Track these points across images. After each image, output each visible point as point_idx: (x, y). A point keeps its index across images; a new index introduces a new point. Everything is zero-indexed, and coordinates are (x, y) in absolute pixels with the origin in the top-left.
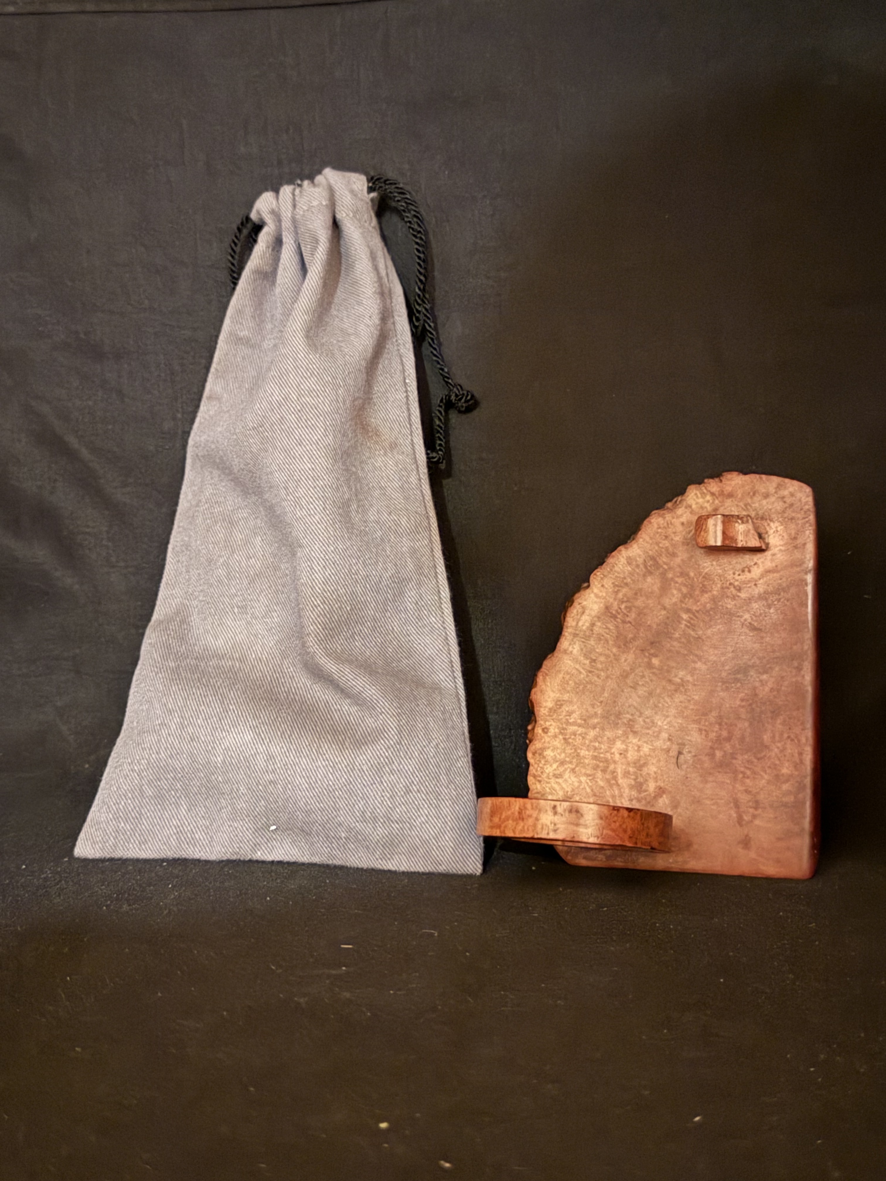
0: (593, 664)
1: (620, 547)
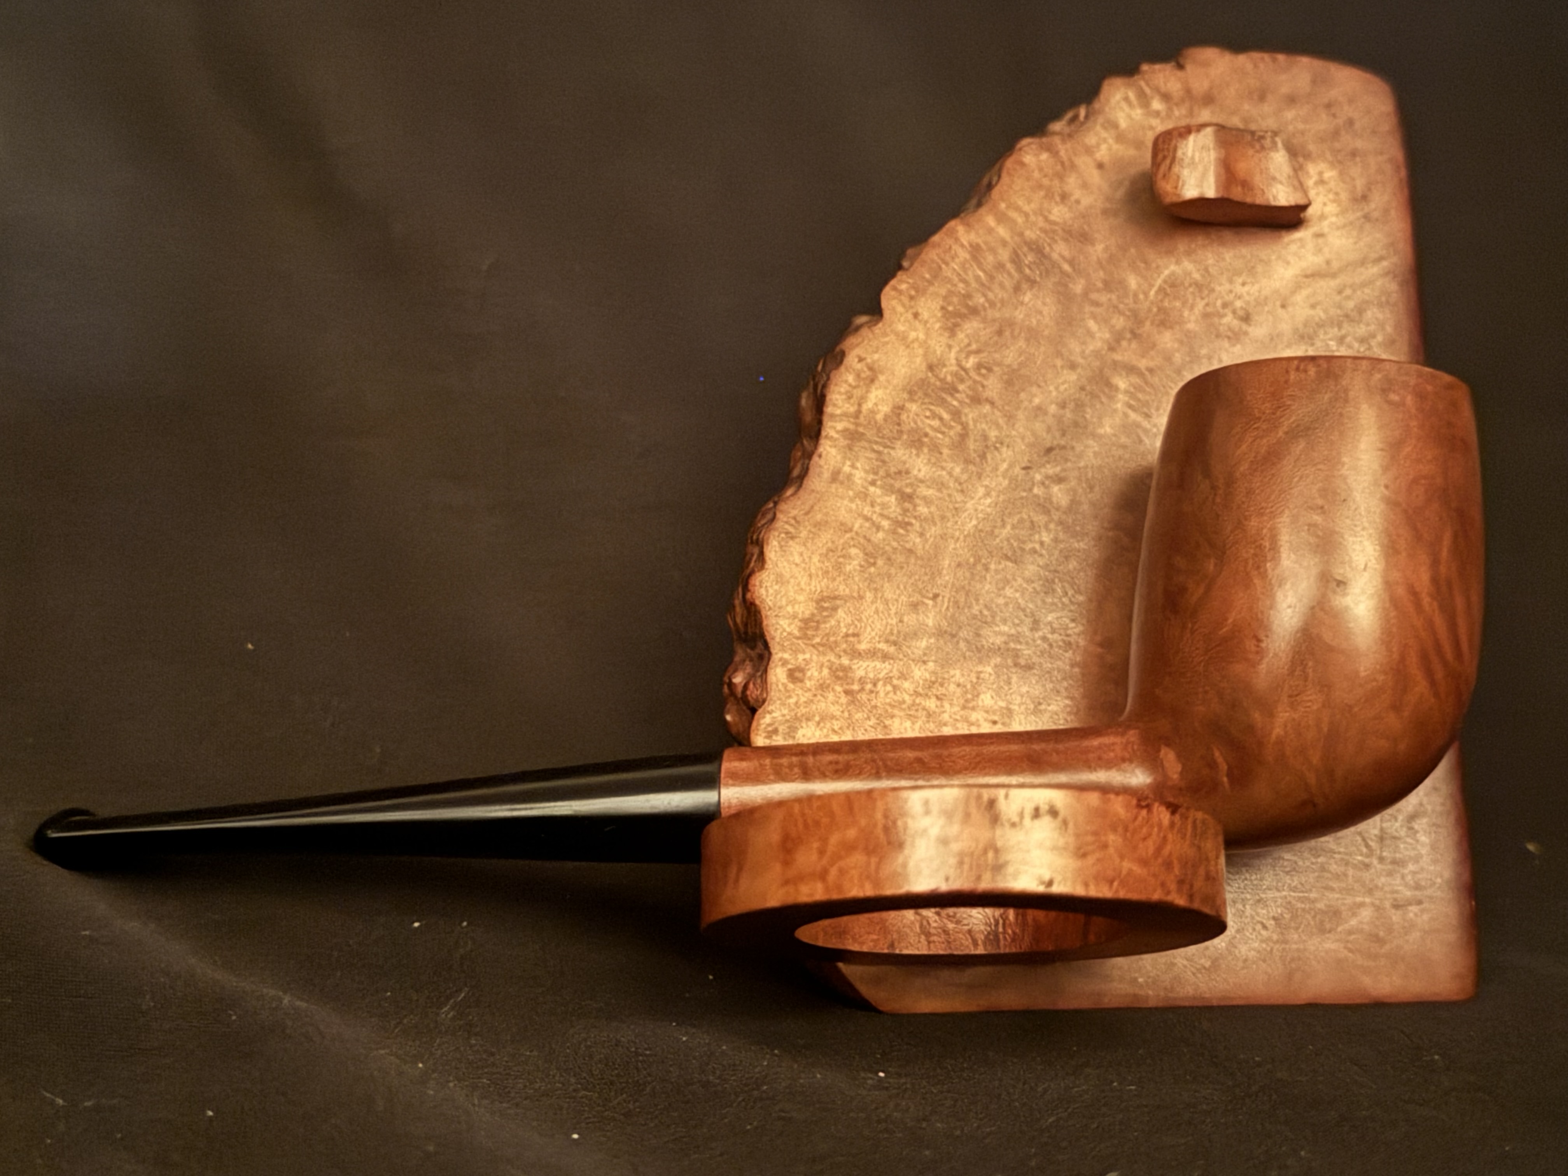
0: (907, 505)
1: (952, 223)
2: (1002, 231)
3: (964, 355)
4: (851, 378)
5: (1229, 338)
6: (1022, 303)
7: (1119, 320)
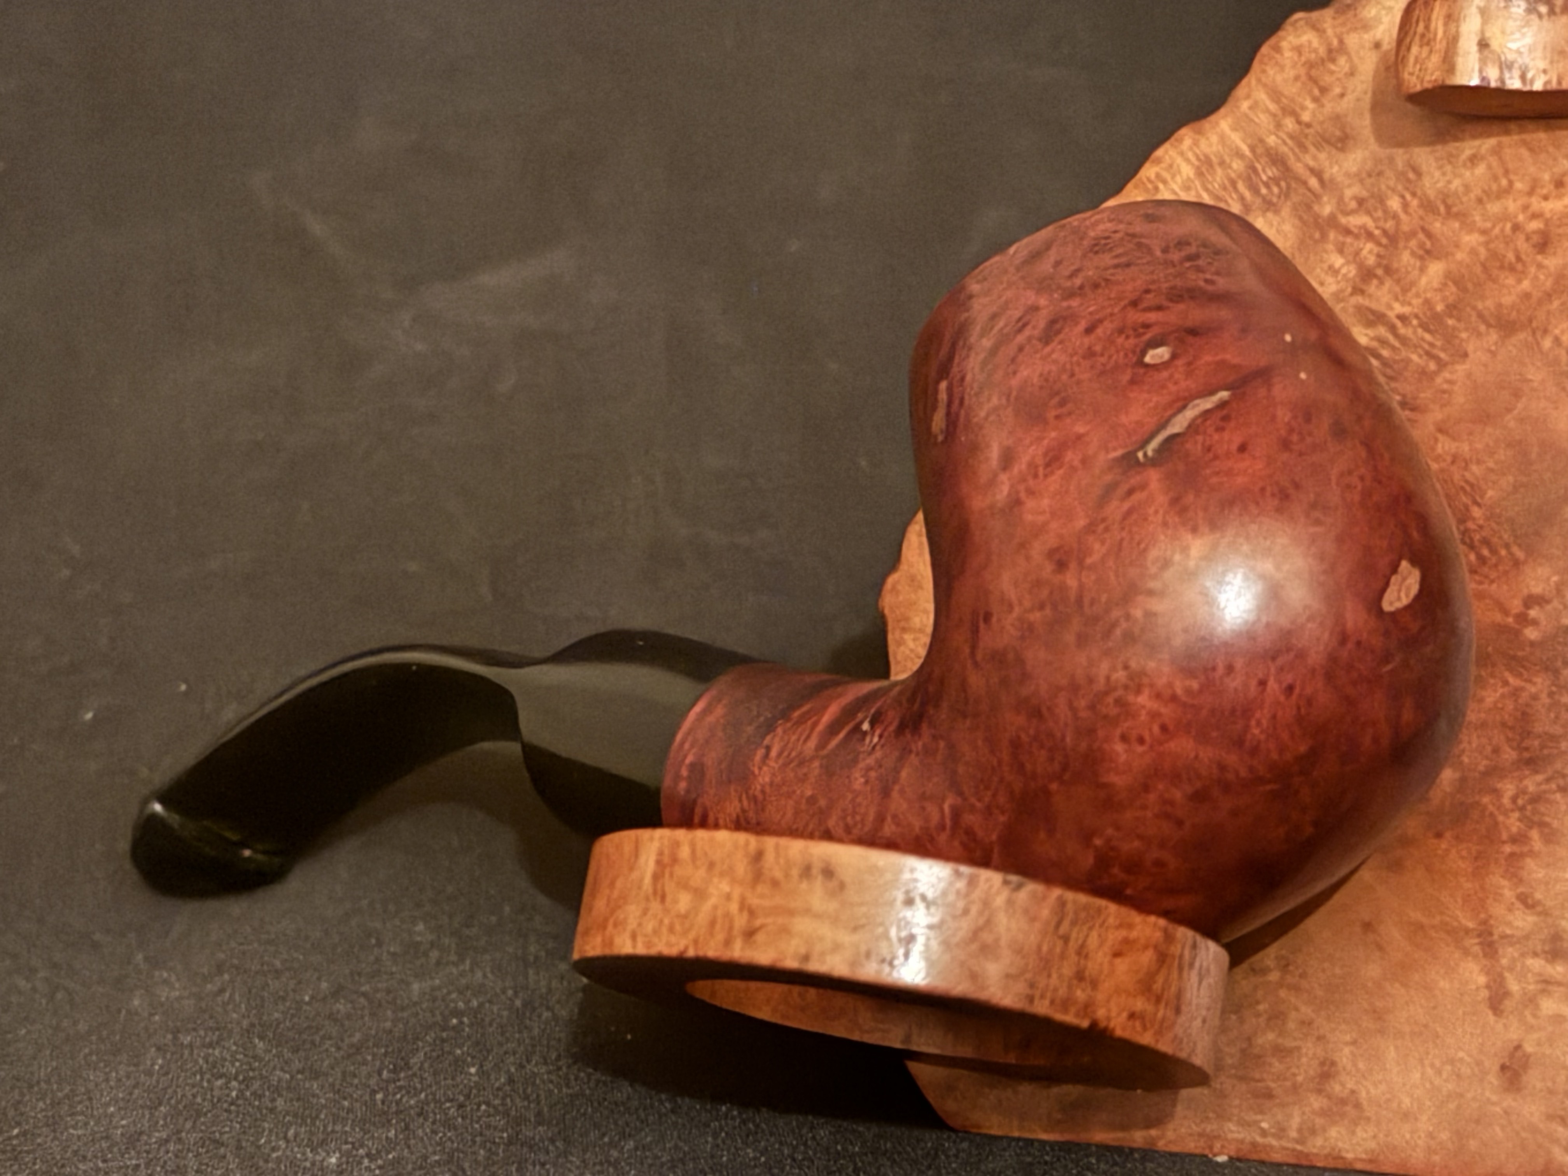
1: (1183, 131)
2: (1239, 139)
7: (1370, 252)
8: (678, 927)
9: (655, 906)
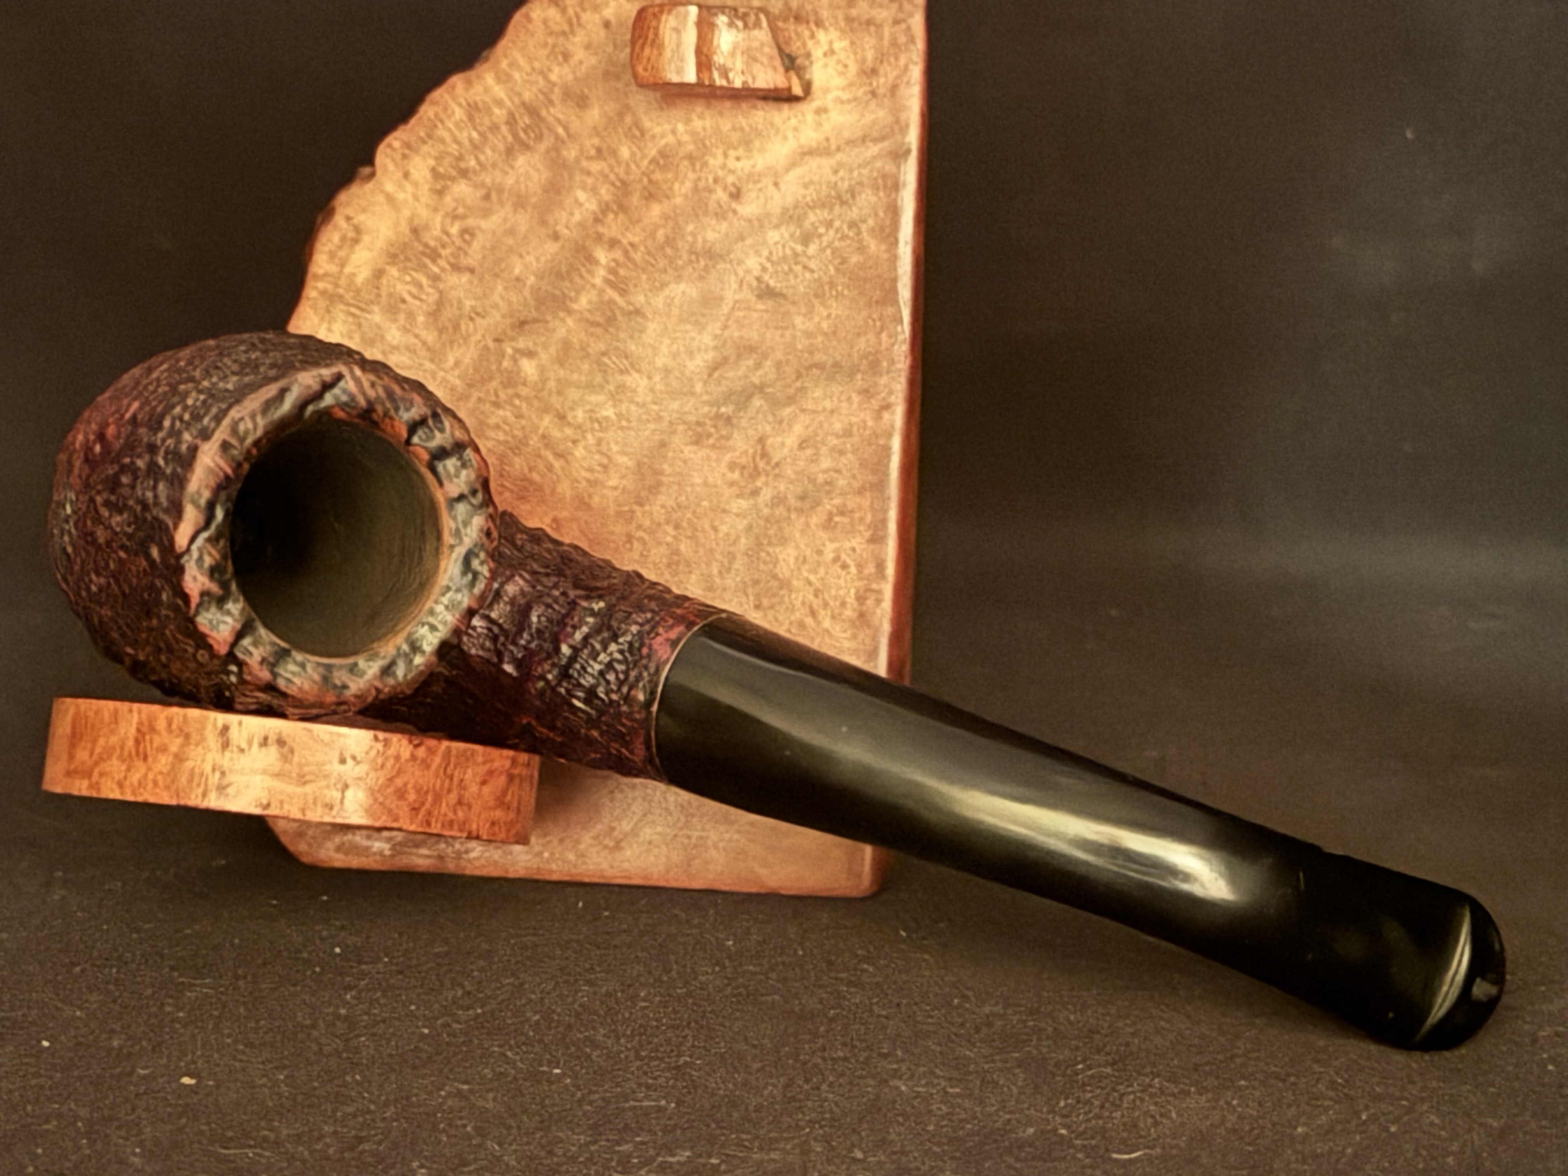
1: (456, 77)
2: (499, 91)
3: (448, 220)
4: (336, 238)
5: (716, 214)
6: (512, 167)
7: (608, 190)
8: (161, 783)
9: (139, 764)
